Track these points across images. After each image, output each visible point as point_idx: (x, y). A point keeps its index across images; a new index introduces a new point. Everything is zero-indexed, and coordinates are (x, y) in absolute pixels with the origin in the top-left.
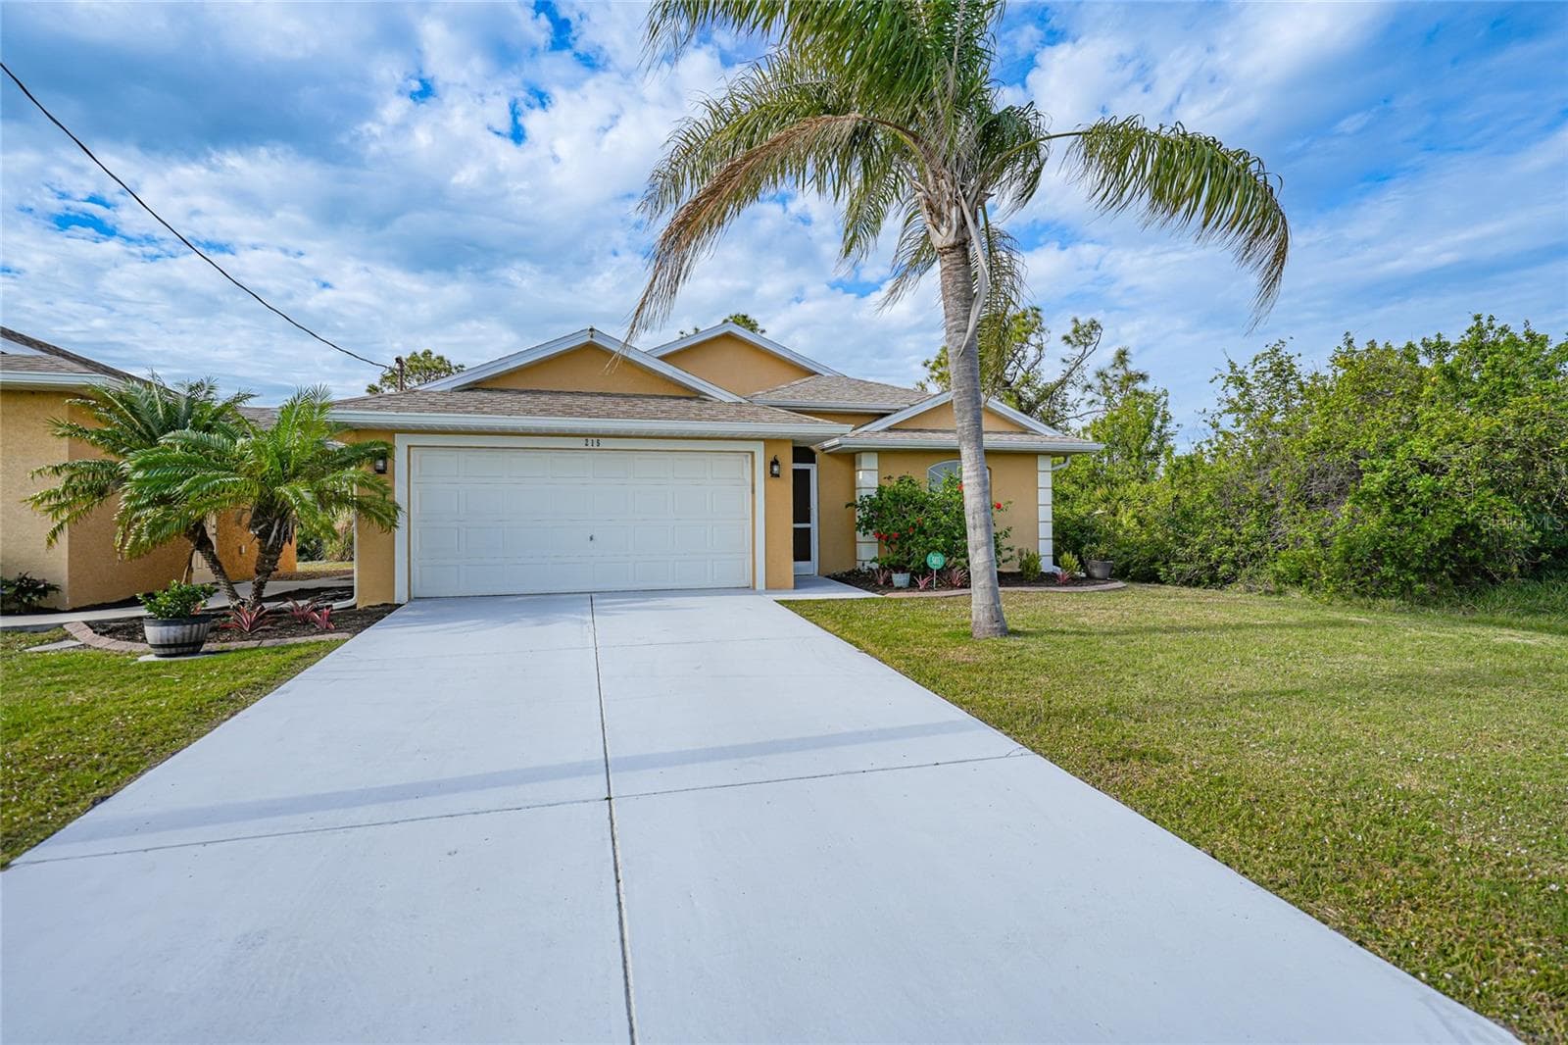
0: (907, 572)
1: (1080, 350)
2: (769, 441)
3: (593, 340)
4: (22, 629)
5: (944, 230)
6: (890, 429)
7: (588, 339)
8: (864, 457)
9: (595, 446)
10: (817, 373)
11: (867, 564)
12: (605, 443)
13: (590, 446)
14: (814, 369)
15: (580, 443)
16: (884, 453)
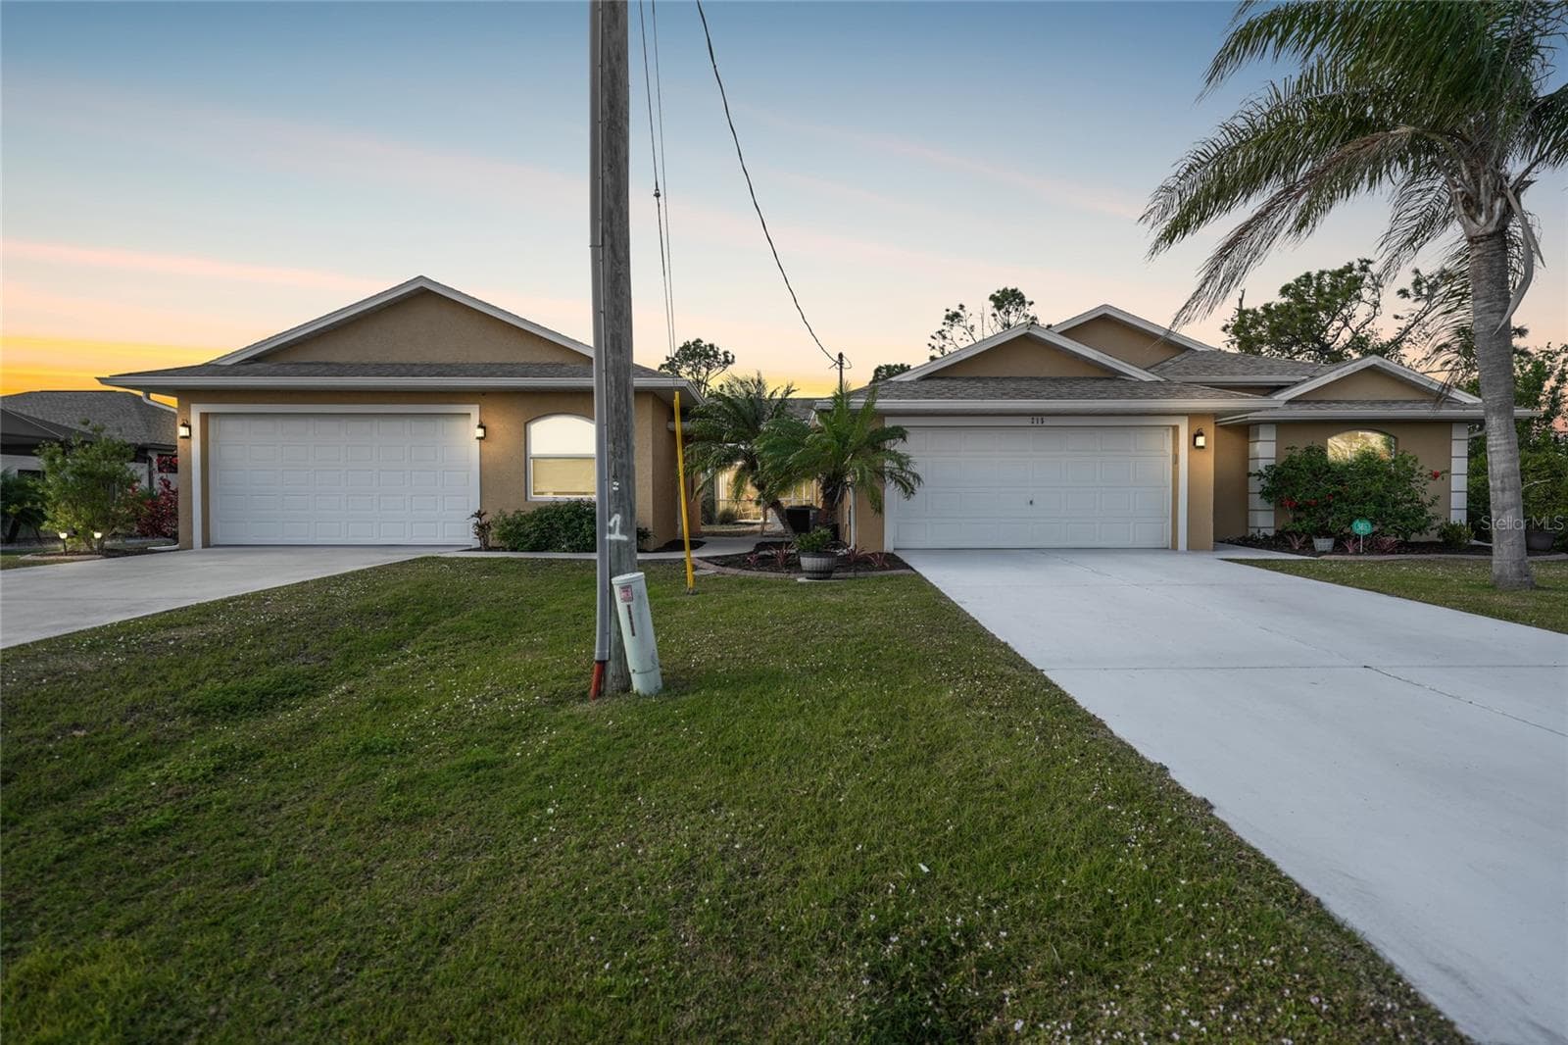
0: (1331, 537)
1: (1421, 305)
2: (1193, 416)
3: (1030, 331)
4: (663, 561)
5: (1482, 219)
6: (1290, 402)
7: (1025, 331)
8: (1262, 429)
9: (1040, 424)
10: (1188, 349)
11: (1262, 531)
12: (1048, 421)
13: (1035, 424)
14: (1189, 345)
15: (1027, 421)
16: (1283, 426)
